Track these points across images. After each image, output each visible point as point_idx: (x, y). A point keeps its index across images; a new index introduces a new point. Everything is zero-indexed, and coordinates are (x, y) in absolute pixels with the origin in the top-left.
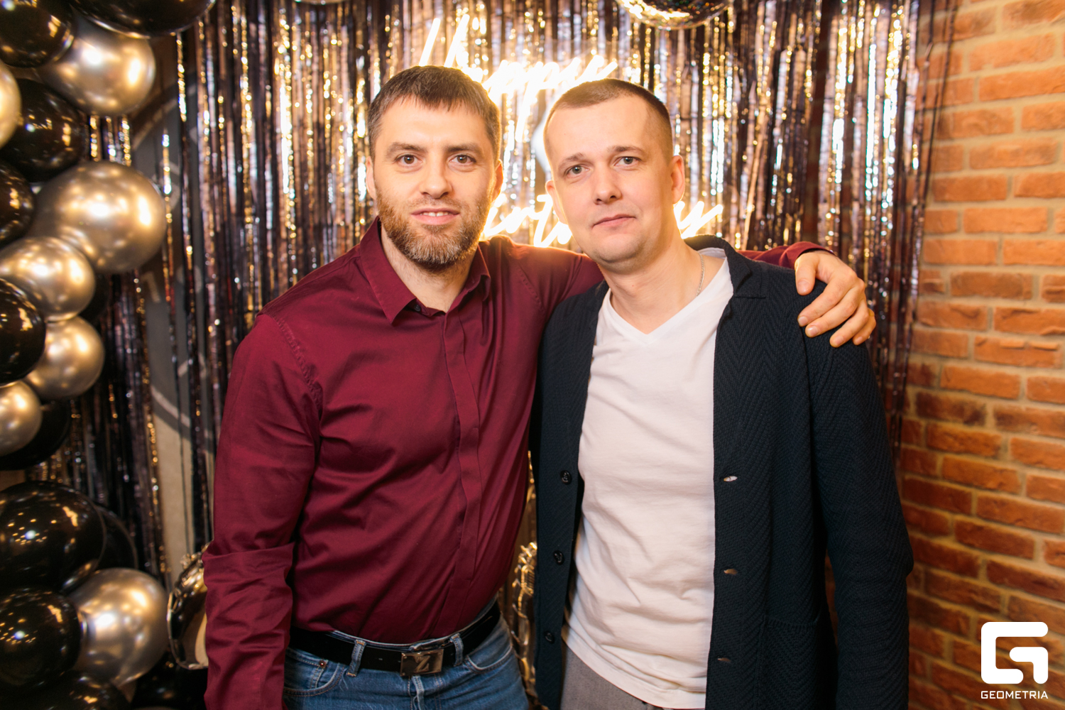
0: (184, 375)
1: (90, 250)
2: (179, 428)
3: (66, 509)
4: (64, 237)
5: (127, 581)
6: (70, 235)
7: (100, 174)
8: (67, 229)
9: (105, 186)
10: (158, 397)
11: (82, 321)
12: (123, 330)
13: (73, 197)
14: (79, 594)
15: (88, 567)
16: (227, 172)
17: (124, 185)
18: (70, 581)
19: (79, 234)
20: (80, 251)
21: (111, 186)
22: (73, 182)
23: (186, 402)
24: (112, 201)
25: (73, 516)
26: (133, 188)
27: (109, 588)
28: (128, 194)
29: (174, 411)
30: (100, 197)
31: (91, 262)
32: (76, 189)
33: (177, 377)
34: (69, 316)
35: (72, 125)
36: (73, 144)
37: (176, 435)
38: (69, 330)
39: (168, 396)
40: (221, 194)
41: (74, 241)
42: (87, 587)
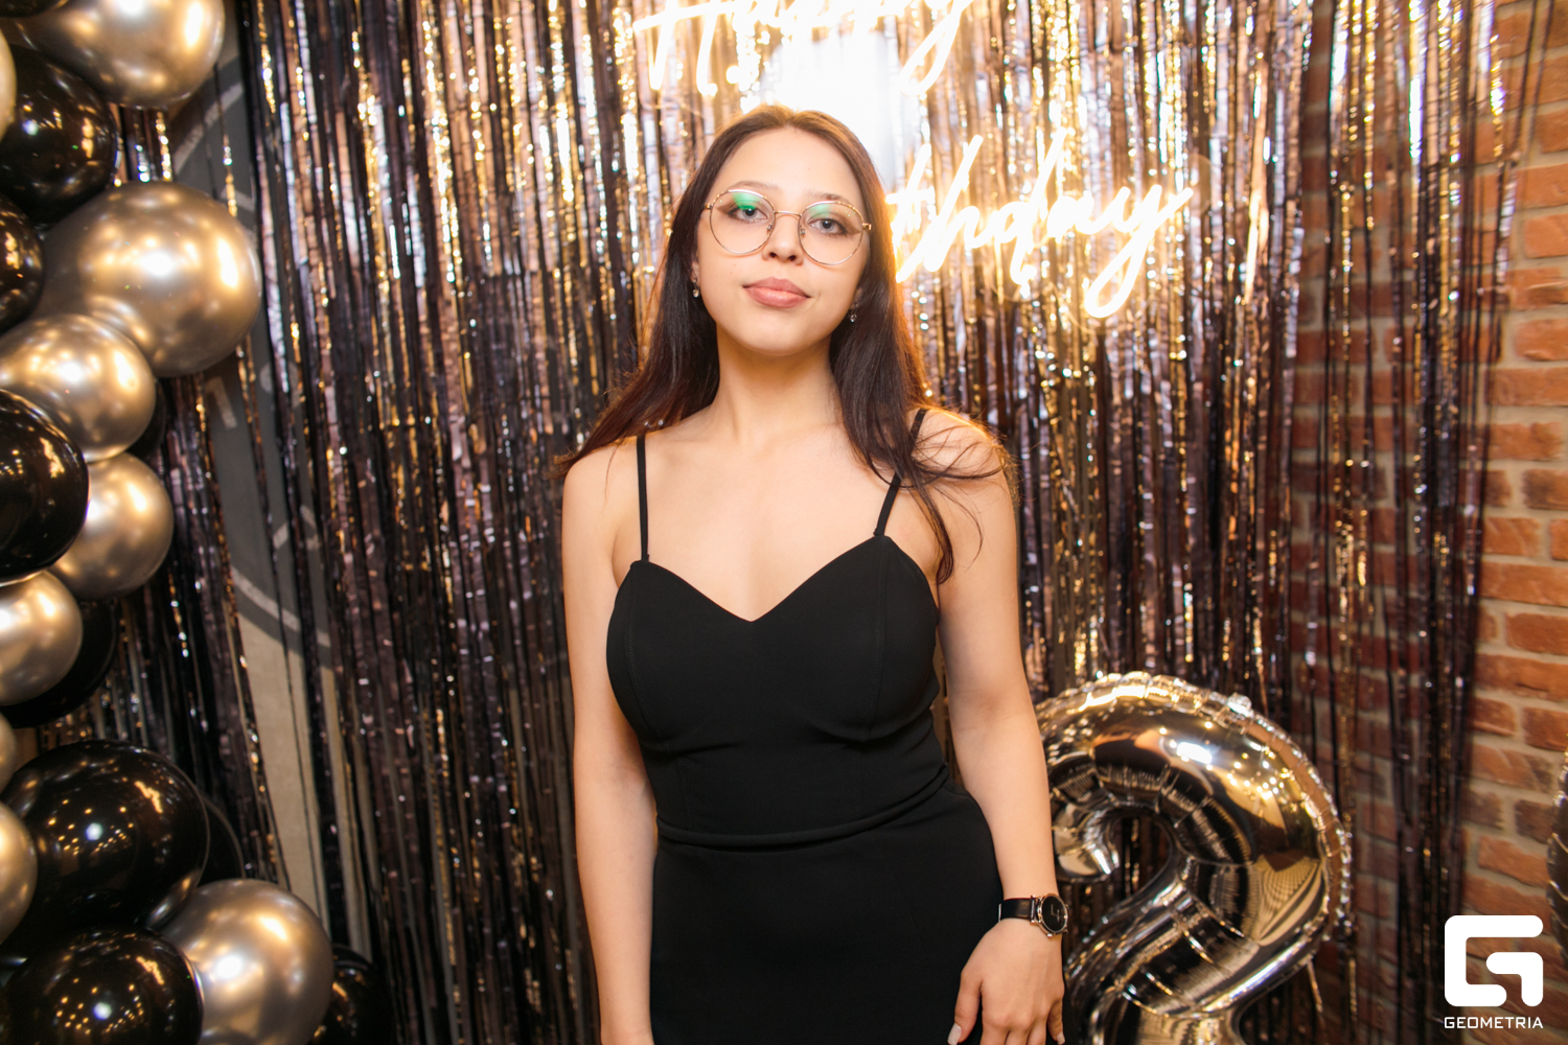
0: (282, 547)
1: (142, 334)
2: (282, 634)
3: (140, 785)
4: (97, 314)
5: (246, 901)
6: (106, 310)
7: (148, 203)
8: (99, 300)
9: (160, 222)
10: (244, 585)
11: (132, 460)
12: (183, 476)
13: (105, 246)
14: (176, 930)
15: (186, 883)
16: (341, 197)
17: (189, 219)
18: (162, 909)
19: (124, 309)
20: (126, 335)
21: (168, 223)
22: (104, 217)
23: (288, 591)
24: (172, 245)
25: (152, 795)
26: (206, 224)
27: (220, 917)
28: (199, 235)
29: (271, 607)
30: (151, 241)
31: (145, 354)
32: (109, 232)
33: (272, 549)
34: (114, 451)
35: (96, 121)
36: (97, 154)
37: (278, 647)
38: (115, 475)
39: (259, 584)
40: (333, 234)
41: (115, 320)
42: (190, 918)
